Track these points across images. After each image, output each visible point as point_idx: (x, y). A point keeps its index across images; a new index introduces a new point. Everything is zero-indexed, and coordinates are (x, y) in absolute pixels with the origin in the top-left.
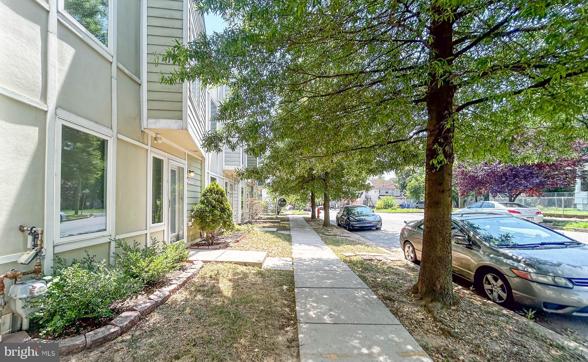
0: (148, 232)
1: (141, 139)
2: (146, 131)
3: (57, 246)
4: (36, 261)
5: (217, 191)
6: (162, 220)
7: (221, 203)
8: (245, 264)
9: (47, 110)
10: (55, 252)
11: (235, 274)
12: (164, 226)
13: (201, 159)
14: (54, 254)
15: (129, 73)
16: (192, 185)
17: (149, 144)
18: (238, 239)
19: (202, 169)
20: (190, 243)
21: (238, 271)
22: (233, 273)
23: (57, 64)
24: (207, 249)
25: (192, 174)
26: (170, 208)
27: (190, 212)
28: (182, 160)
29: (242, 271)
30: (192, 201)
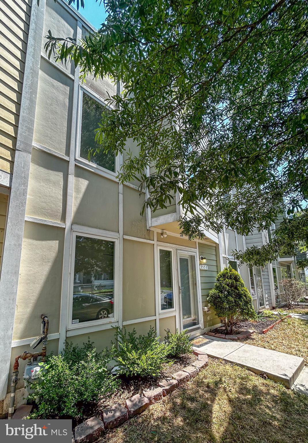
0: (157, 318)
1: (147, 237)
2: (152, 229)
3: (69, 331)
4: (42, 346)
5: (231, 276)
6: (173, 306)
7: (236, 288)
8: (262, 375)
9: (65, 227)
10: (68, 336)
11: (243, 390)
12: (176, 311)
13: (214, 245)
14: (66, 338)
15: (134, 186)
16: (206, 270)
17: (155, 239)
18: (264, 330)
19: (217, 255)
20: (208, 328)
21: (249, 385)
22: (241, 387)
23: (74, 194)
24: (223, 338)
25: (204, 261)
26: (181, 295)
27: (205, 297)
28: (193, 249)
29: (255, 386)
30: (207, 286)
